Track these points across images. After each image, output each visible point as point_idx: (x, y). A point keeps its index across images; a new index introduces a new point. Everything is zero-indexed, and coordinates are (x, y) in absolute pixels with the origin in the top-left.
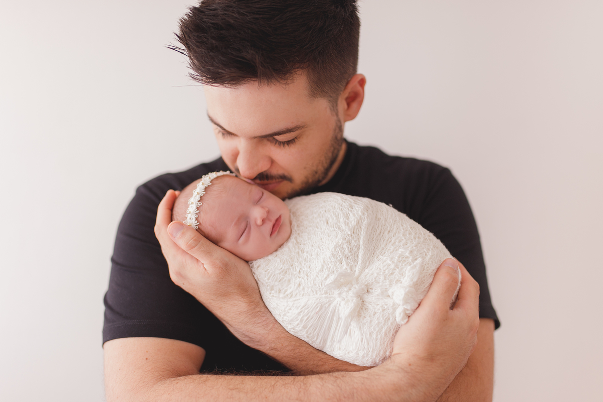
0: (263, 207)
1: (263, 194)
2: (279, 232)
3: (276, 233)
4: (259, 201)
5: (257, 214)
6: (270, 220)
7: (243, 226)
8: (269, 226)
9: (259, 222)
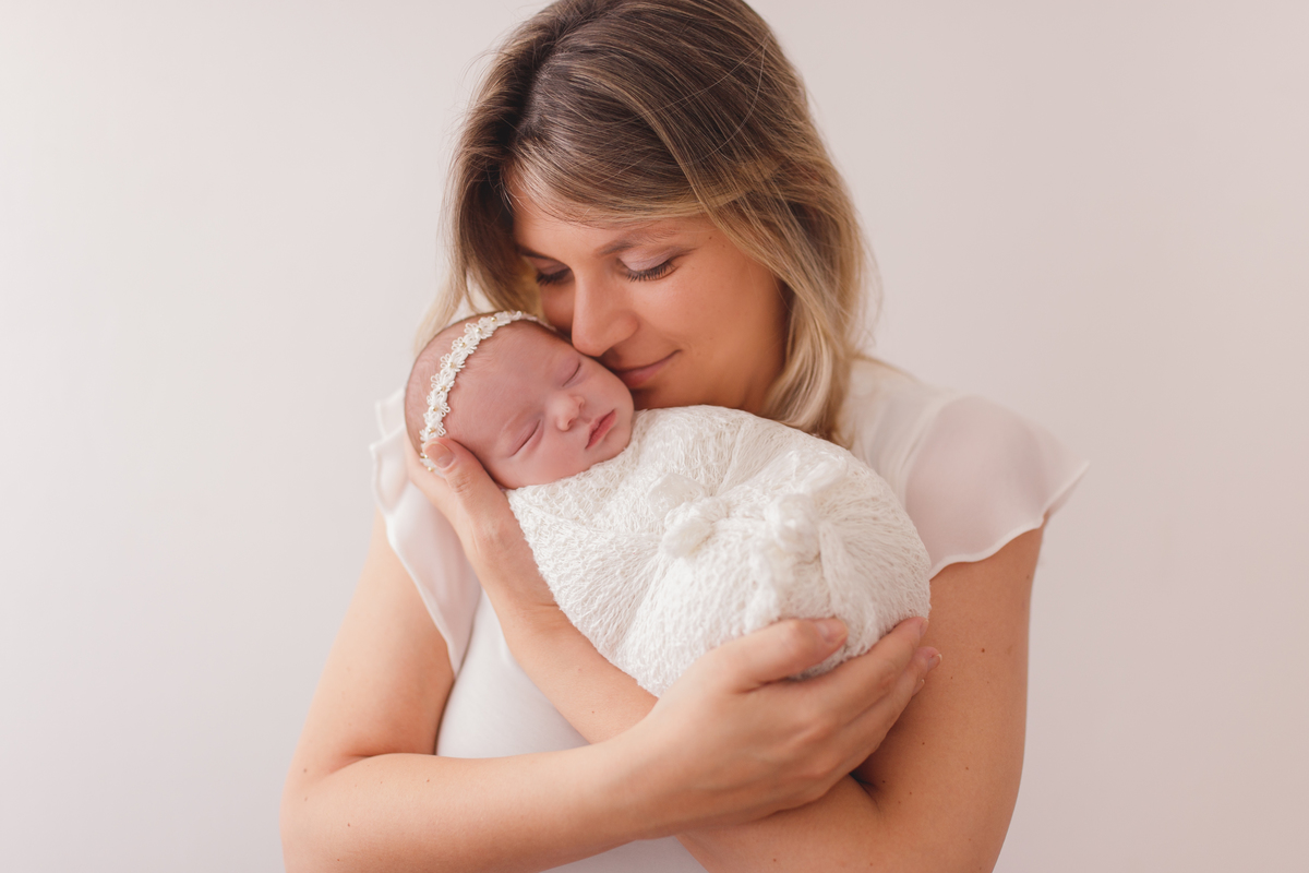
0: (573, 396)
1: (579, 365)
2: (606, 439)
3: (600, 441)
4: (567, 382)
5: (560, 408)
6: (587, 420)
7: (526, 430)
8: (584, 431)
9: (563, 425)
